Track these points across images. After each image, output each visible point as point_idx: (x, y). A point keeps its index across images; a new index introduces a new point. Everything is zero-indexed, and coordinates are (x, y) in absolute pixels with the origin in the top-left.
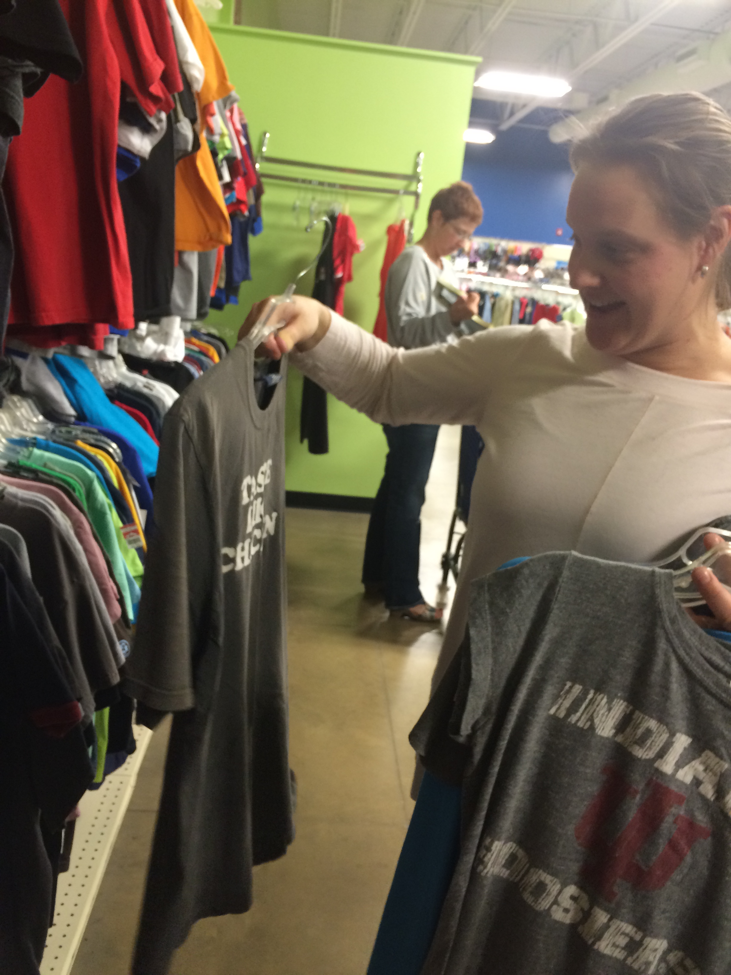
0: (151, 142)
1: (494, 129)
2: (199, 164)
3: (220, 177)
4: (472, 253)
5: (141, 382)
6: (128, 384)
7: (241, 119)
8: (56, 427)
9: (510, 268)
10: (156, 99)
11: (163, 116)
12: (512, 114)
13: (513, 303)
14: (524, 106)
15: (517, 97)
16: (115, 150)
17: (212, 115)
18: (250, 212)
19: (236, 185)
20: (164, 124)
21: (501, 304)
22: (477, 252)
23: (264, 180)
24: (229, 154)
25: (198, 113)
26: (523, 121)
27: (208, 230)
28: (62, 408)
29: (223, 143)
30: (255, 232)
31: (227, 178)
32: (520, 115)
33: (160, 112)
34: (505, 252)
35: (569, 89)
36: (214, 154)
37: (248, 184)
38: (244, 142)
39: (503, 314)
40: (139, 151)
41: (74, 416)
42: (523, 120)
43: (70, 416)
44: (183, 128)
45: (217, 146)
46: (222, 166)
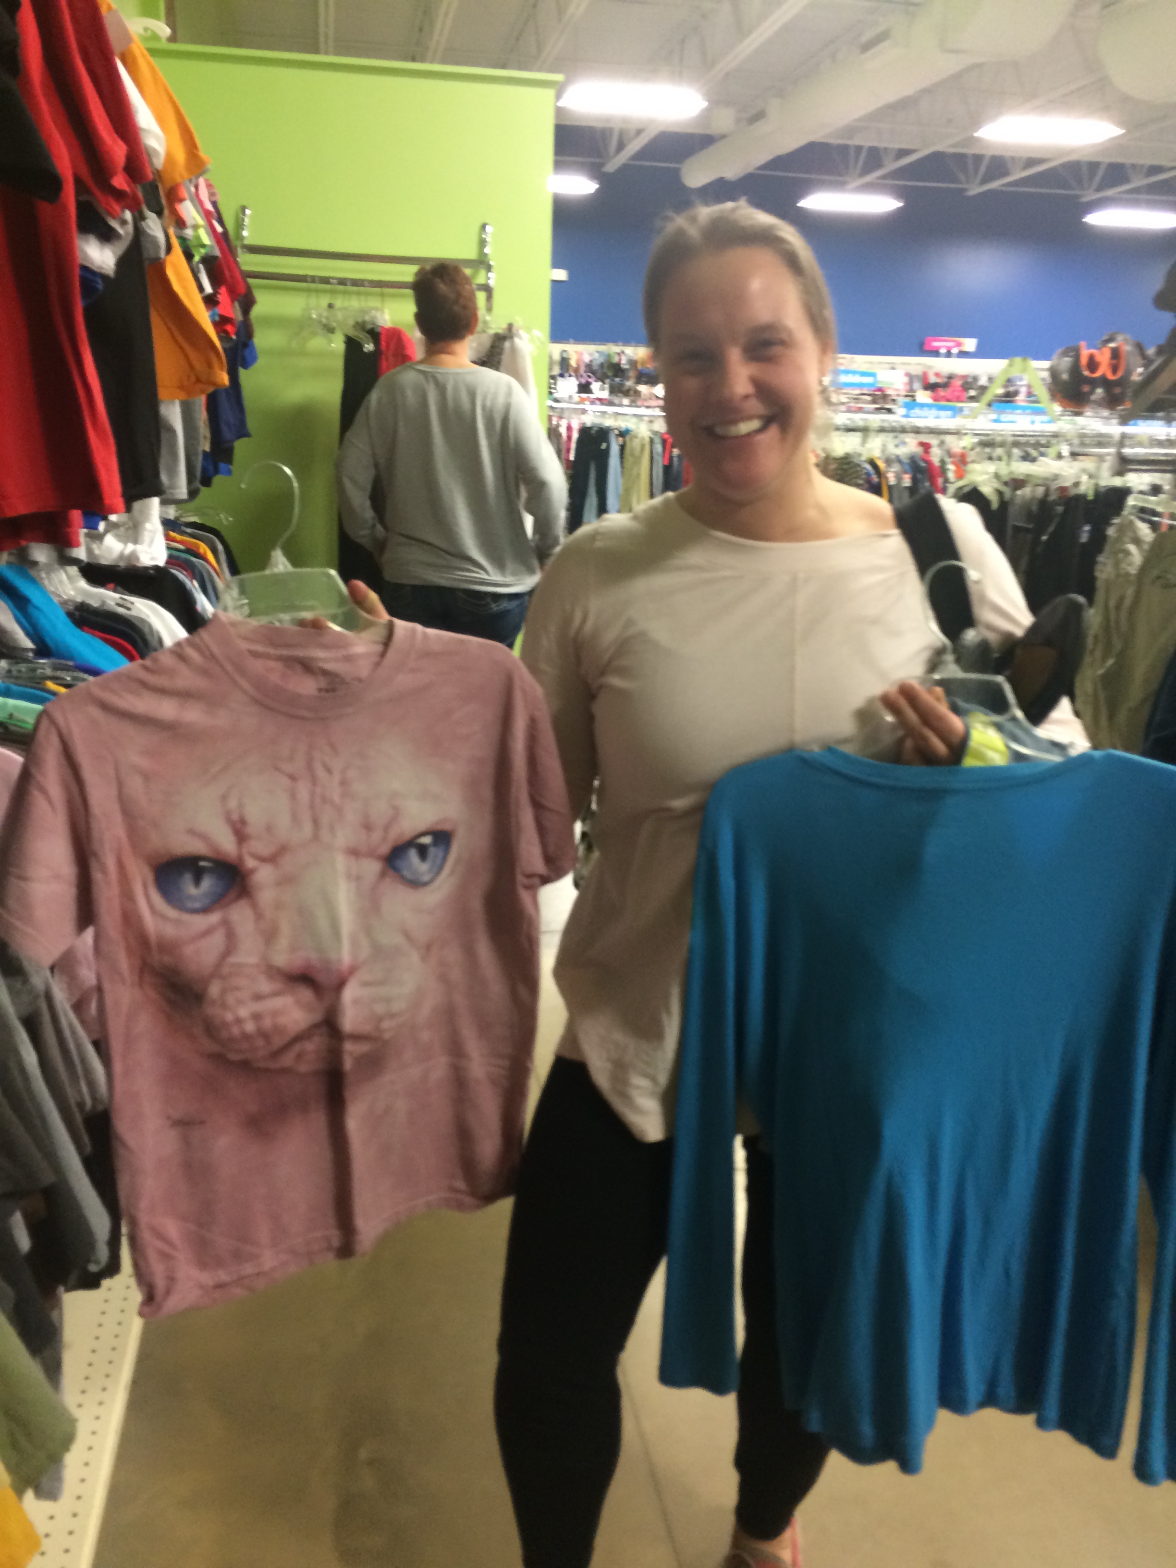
0: (114, 253)
1: (595, 172)
2: (170, 273)
3: (201, 288)
4: (582, 369)
5: (113, 599)
6: (95, 604)
7: (212, 194)
8: (10, 664)
9: (643, 388)
10: (119, 195)
11: (128, 215)
12: (621, 146)
13: (652, 441)
14: (639, 132)
15: (625, 120)
16: (77, 272)
17: (181, 200)
18: (237, 334)
19: (220, 297)
20: (130, 228)
21: (634, 445)
22: (589, 367)
23: (251, 281)
24: (207, 254)
25: (164, 201)
26: (638, 156)
27: (191, 367)
28: (15, 640)
29: (198, 238)
30: (246, 365)
31: (209, 289)
32: (634, 147)
33: (123, 211)
34: (633, 363)
35: (705, 104)
36: (189, 256)
37: (233, 294)
38: (219, 229)
39: (637, 461)
40: (100, 267)
41: (31, 650)
42: (640, 155)
43: (27, 650)
44: (150, 228)
45: (192, 243)
46: (199, 271)
